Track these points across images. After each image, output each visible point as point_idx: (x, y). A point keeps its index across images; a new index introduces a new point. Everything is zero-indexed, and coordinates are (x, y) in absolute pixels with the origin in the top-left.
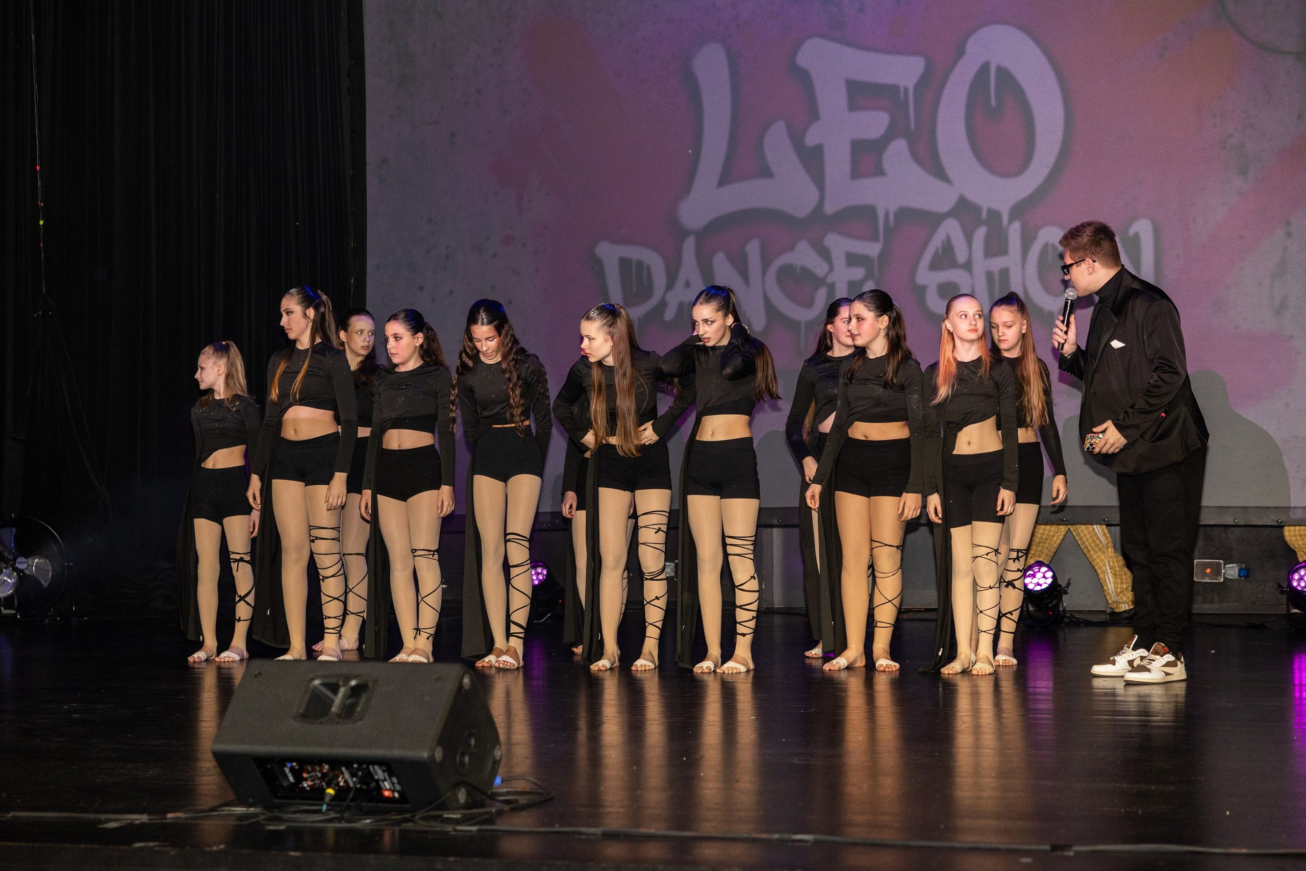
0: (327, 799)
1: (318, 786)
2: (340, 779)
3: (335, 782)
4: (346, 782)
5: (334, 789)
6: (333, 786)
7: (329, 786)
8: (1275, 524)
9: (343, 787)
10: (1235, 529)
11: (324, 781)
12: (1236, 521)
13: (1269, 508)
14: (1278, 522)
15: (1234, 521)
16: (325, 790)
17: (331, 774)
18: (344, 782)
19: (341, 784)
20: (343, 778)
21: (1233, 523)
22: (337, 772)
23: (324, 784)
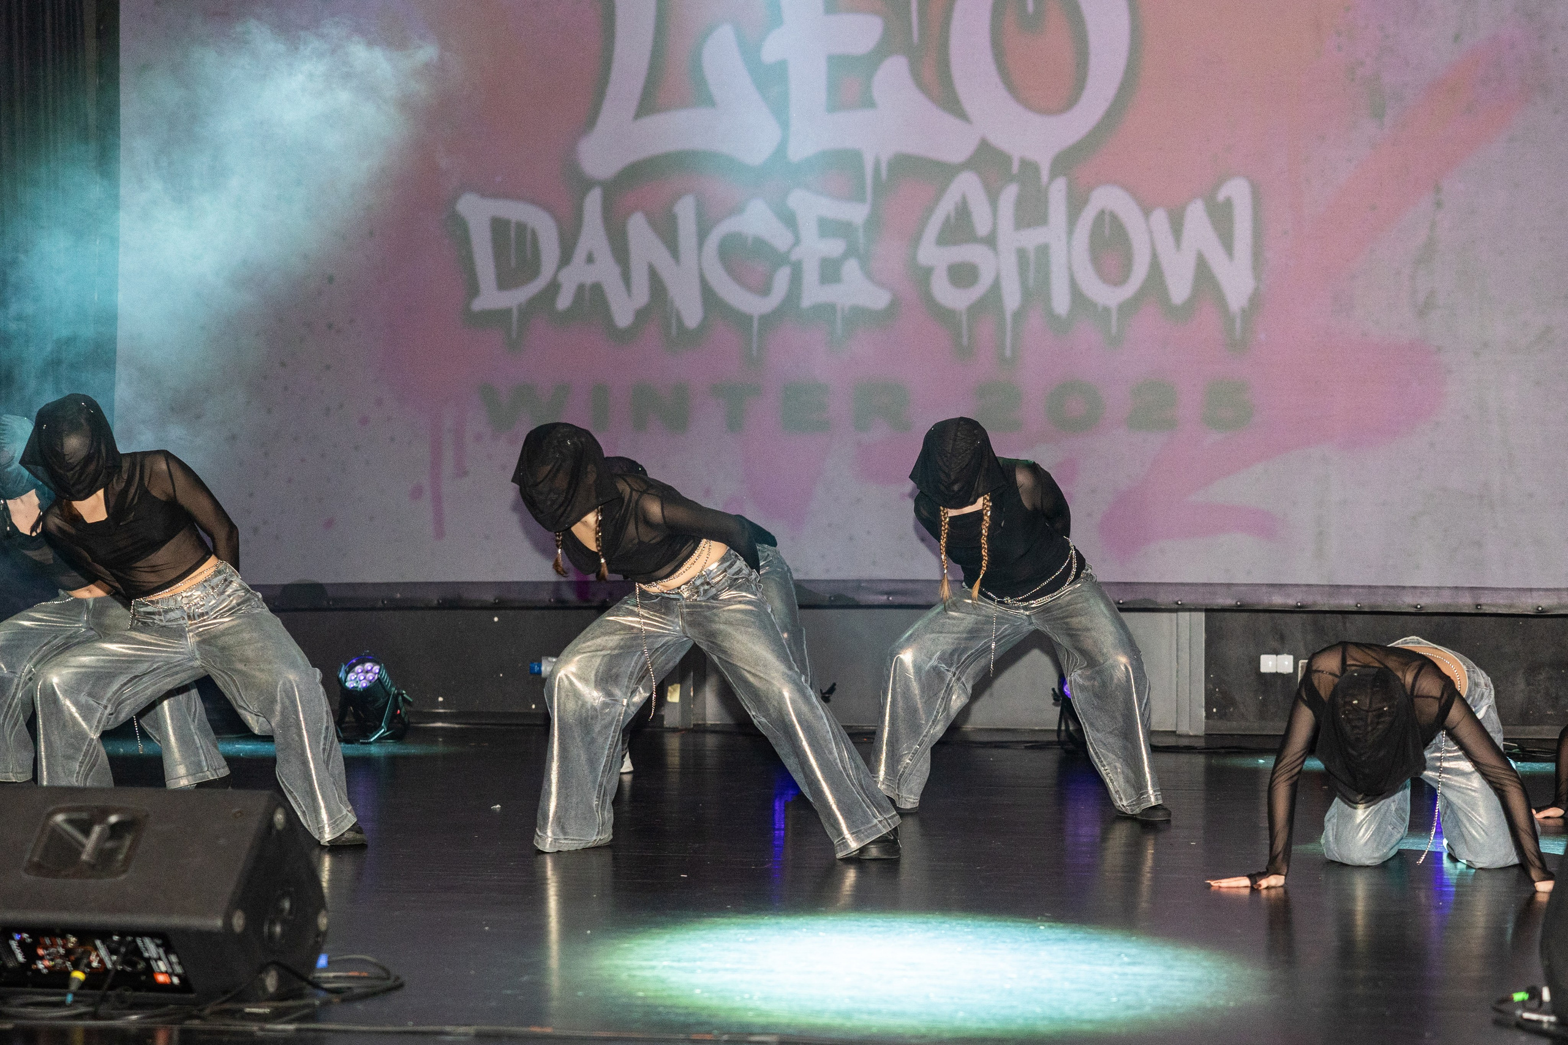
0: (74, 987)
1: (61, 968)
2: (93, 957)
3: (85, 961)
4: (101, 961)
5: (84, 972)
6: (82, 967)
7: (76, 967)
8: (1413, 610)
9: (96, 968)
10: (1356, 616)
11: (69, 961)
12: (1359, 605)
13: (1404, 588)
14: (1417, 608)
15: (1357, 606)
16: (69, 973)
17: (80, 950)
18: (99, 963)
19: (95, 964)
20: (98, 955)
21: (1355, 609)
22: (89, 948)
23: (68, 964)
